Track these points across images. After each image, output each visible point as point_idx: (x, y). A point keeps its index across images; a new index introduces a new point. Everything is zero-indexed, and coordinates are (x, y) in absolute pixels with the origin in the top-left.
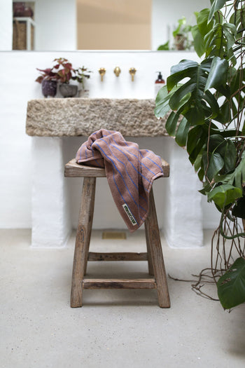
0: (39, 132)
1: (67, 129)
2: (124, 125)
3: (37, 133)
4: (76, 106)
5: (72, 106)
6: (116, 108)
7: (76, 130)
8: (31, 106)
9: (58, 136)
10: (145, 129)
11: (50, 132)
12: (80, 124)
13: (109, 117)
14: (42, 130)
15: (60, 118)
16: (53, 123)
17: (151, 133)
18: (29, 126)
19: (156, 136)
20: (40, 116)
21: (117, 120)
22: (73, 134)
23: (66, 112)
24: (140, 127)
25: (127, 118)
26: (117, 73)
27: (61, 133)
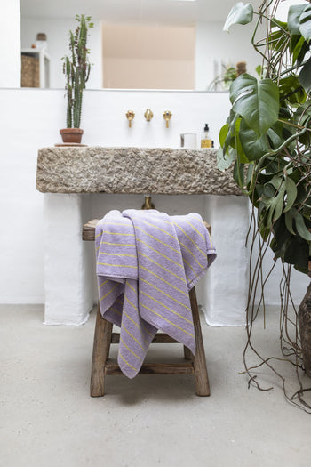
0: (52, 188)
1: (86, 184)
2: (155, 180)
3: (50, 189)
4: (97, 156)
5: (92, 156)
6: (145, 159)
7: (98, 185)
8: (44, 156)
9: (75, 192)
10: (180, 185)
11: (65, 187)
12: (102, 179)
13: (136, 169)
14: (56, 185)
15: (78, 171)
16: (69, 177)
17: (187, 190)
18: (40, 180)
19: (194, 193)
20: (53, 168)
21: (146, 174)
22: (94, 190)
23: (85, 163)
24: (175, 182)
25: (159, 172)
26: (149, 117)
27: (79, 189)
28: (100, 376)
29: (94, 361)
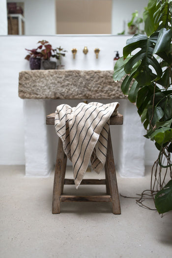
0: (28, 96)
1: (49, 93)
2: (90, 90)
3: (27, 96)
4: (55, 76)
5: (52, 76)
6: (84, 77)
7: (55, 94)
8: (22, 76)
9: (42, 98)
10: (105, 93)
11: (36, 95)
12: (58, 90)
13: (79, 84)
14: (30, 94)
15: (43, 85)
16: (38, 89)
17: (110, 96)
18: (20, 91)
19: (113, 98)
20: (28, 83)
21: (85, 87)
22: (53, 97)
23: (47, 80)
24: (102, 91)
25: (92, 85)
26: (86, 52)
27: (44, 96)
28: (58, 202)
29: (54, 194)
